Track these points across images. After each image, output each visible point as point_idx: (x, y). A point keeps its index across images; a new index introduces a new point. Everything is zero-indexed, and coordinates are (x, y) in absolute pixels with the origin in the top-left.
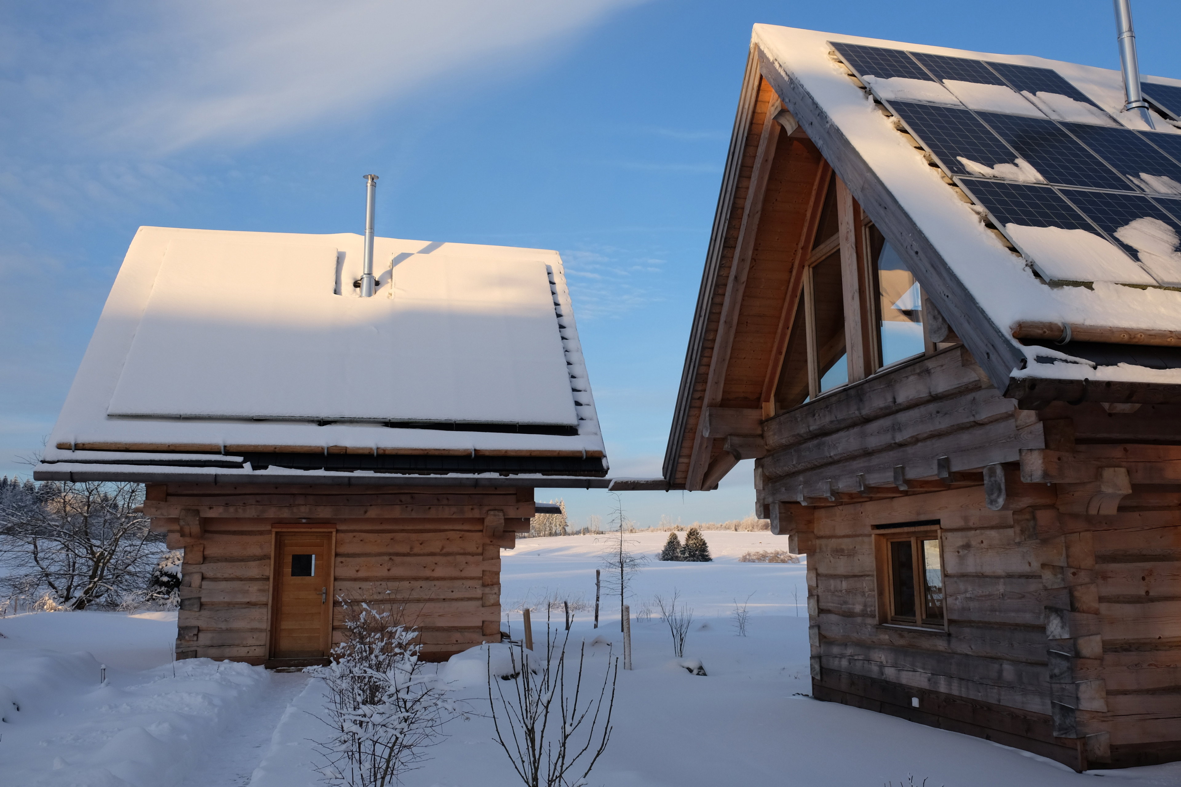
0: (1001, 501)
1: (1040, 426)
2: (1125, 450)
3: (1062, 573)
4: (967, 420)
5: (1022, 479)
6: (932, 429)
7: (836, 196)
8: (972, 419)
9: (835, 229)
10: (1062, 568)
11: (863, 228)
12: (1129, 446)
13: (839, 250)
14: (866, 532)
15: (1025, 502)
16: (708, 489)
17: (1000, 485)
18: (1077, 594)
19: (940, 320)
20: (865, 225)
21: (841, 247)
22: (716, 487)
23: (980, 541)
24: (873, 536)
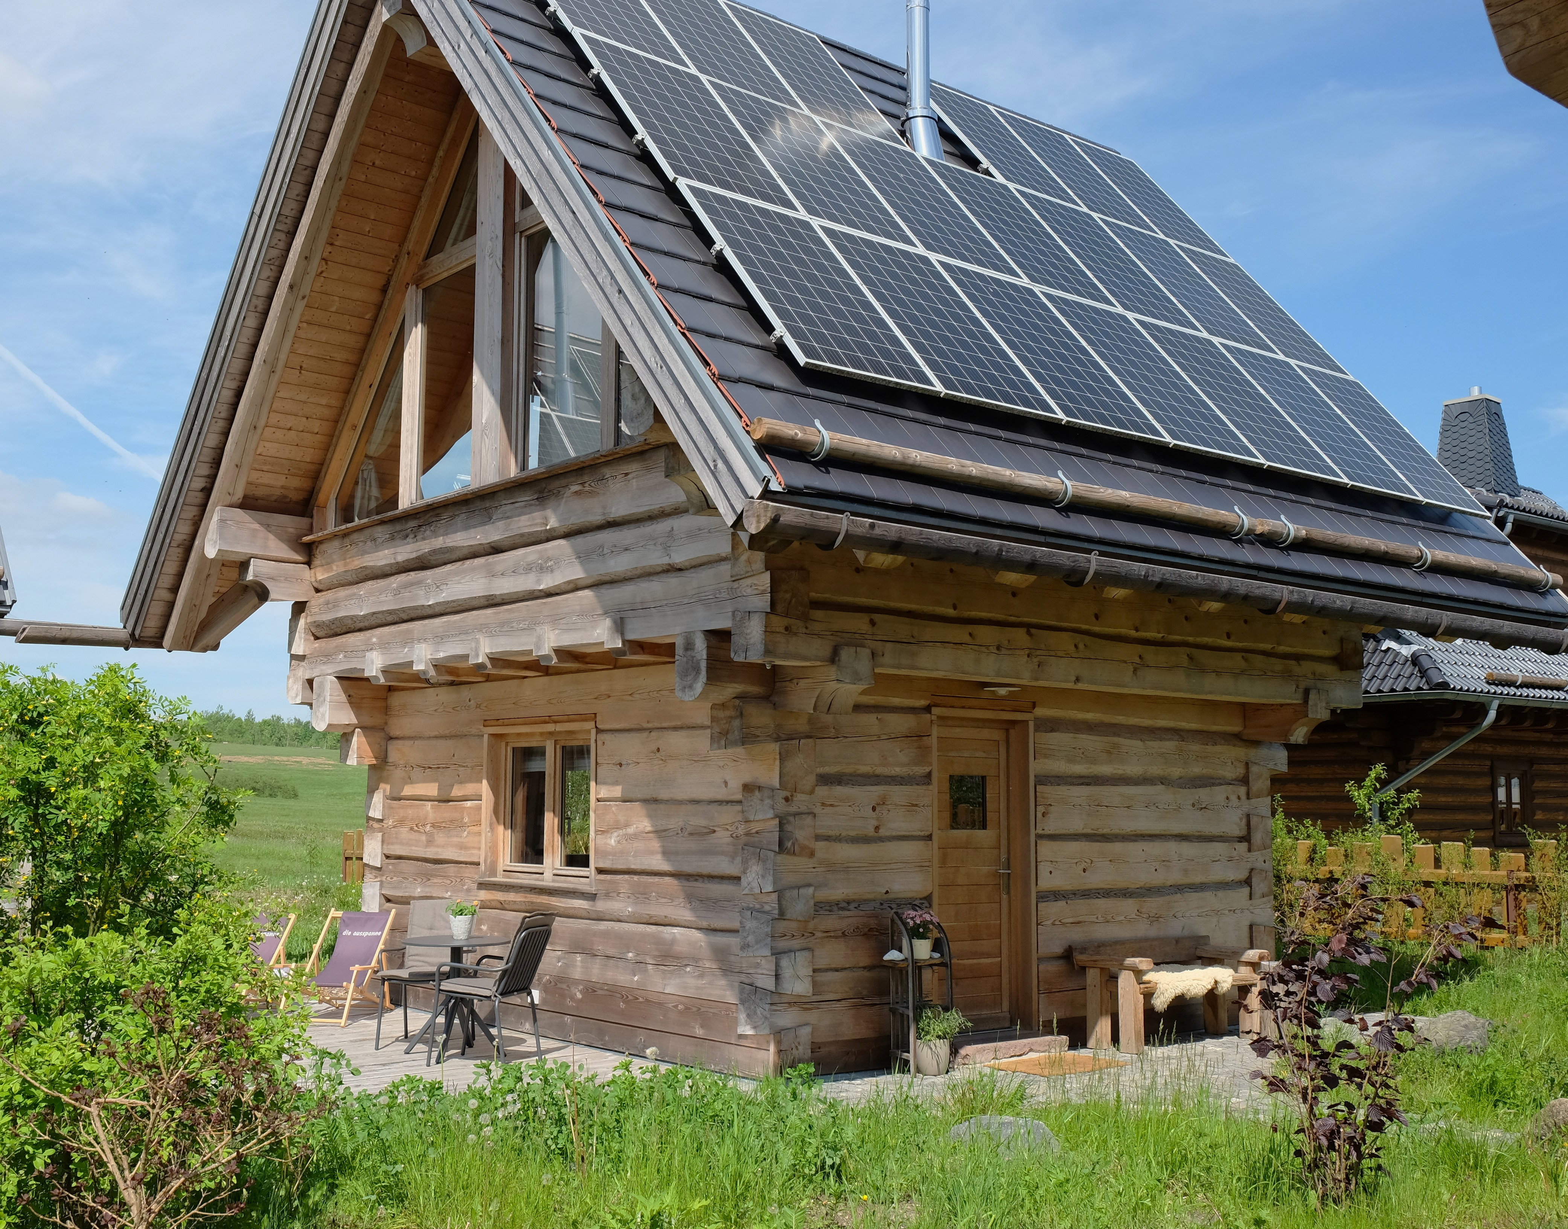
0: (699, 686)
1: (766, 578)
2: (873, 623)
3: (772, 797)
4: (659, 562)
5: (732, 655)
6: (602, 572)
7: (476, 176)
8: (666, 560)
9: (471, 230)
10: (773, 790)
11: (517, 235)
12: (877, 617)
13: (473, 266)
14: (474, 731)
15: (731, 690)
16: (204, 650)
17: (698, 662)
18: (788, 828)
19: (642, 401)
20: (521, 232)
21: (477, 260)
22: (215, 647)
23: (655, 748)
24: (486, 736)
